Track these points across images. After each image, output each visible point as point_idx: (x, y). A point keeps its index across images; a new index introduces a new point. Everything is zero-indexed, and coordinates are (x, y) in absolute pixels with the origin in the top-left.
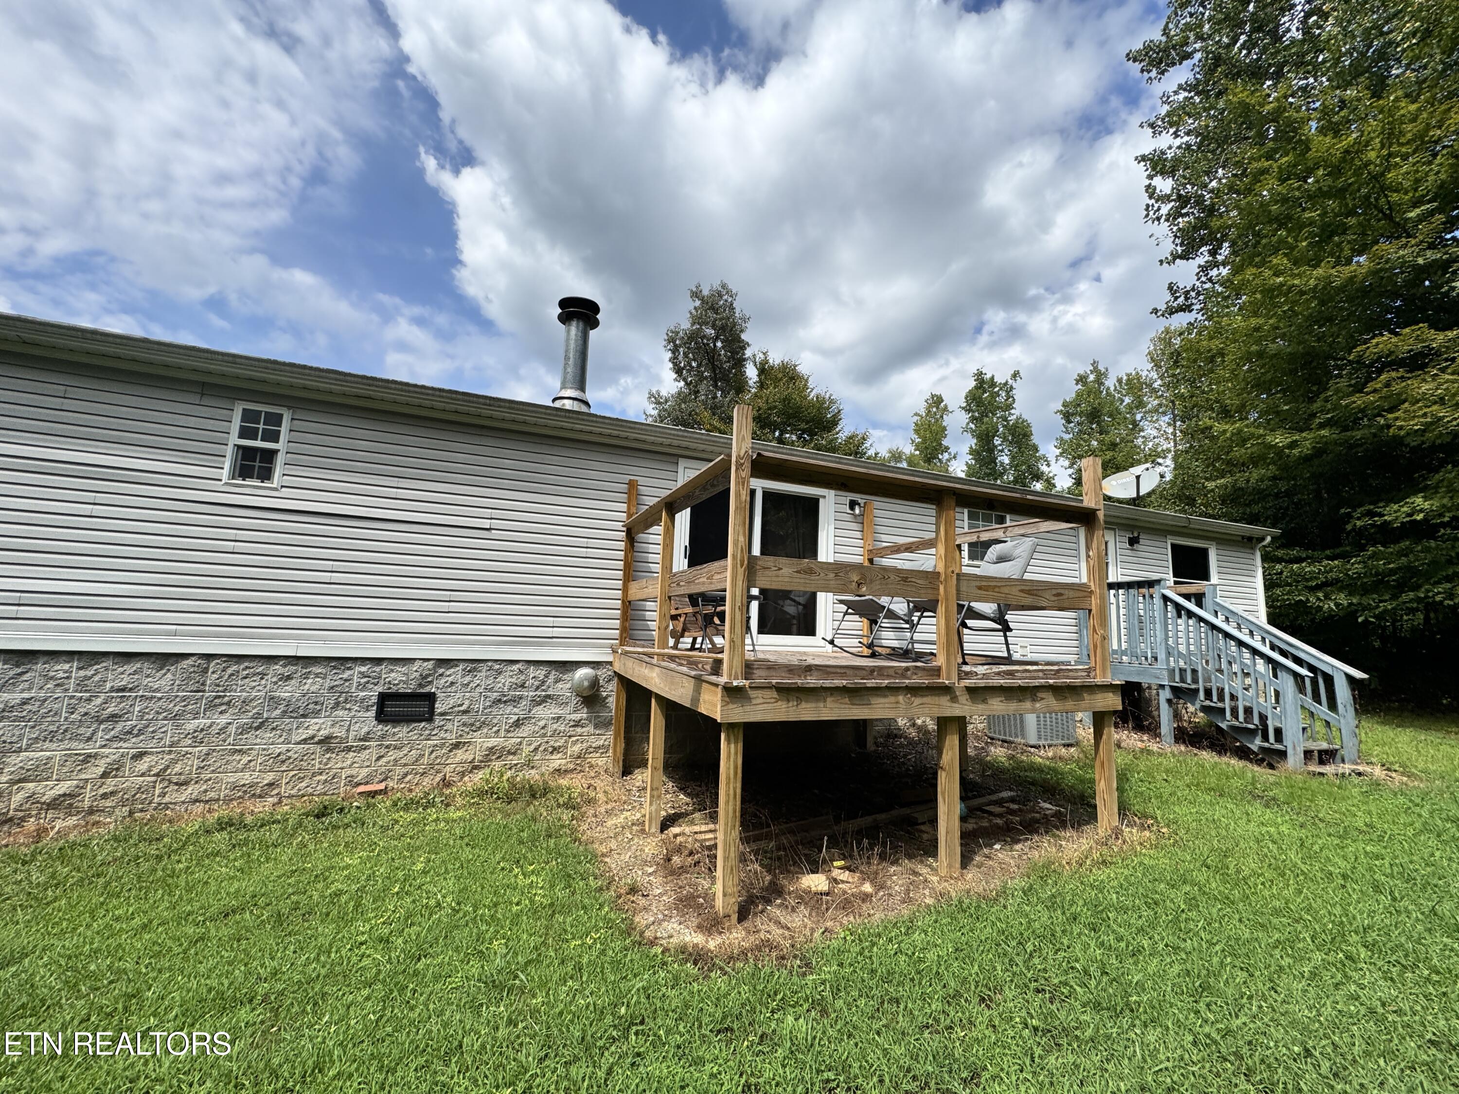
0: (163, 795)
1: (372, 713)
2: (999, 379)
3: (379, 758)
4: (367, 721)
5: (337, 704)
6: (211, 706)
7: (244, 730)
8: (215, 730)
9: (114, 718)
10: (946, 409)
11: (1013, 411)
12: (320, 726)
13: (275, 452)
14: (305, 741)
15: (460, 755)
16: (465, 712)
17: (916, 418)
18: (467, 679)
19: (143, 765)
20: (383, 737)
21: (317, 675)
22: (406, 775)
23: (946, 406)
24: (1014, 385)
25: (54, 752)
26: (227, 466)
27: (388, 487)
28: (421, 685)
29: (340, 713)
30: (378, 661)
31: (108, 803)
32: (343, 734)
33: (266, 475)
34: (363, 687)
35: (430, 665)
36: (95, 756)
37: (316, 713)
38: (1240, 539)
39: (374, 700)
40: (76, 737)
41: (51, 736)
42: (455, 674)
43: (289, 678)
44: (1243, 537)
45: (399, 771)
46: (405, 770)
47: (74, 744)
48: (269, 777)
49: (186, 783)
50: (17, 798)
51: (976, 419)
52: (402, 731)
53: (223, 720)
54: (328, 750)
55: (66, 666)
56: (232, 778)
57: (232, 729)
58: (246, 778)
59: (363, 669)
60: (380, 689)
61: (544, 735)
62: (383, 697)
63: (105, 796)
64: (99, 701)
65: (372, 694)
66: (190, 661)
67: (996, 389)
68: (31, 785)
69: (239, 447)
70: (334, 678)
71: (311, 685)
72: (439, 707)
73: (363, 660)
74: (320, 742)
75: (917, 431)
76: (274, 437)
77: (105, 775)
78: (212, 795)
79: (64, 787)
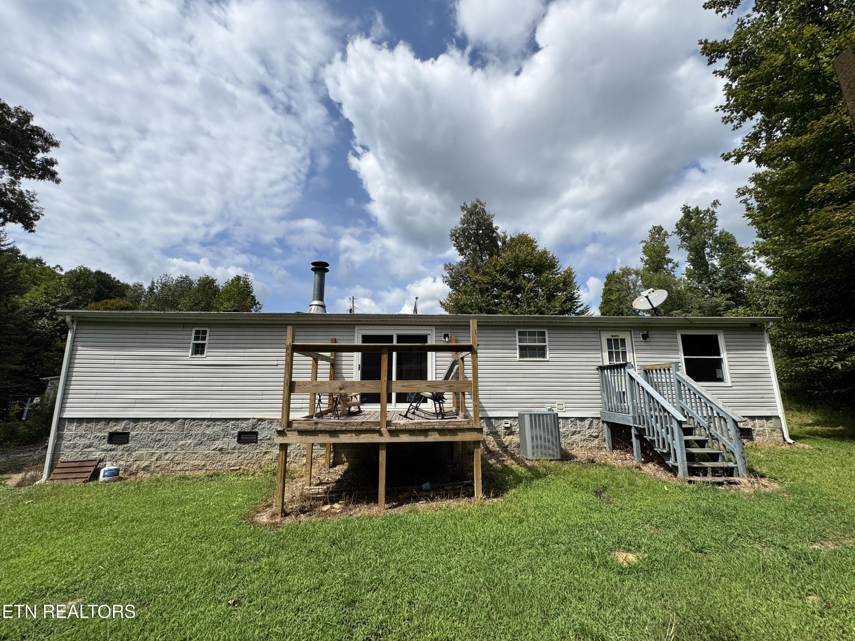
0: (173, 467)
1: (236, 439)
2: (702, 208)
3: (239, 457)
4: (234, 442)
5: (224, 436)
6: (186, 436)
7: (196, 445)
8: (187, 445)
9: (159, 440)
10: (666, 234)
11: (716, 229)
12: (218, 444)
13: (205, 344)
14: (214, 450)
15: (268, 457)
16: (269, 439)
17: (643, 245)
18: (269, 426)
19: (167, 457)
20: (240, 449)
21: (218, 425)
22: (248, 464)
23: (666, 232)
24: (715, 210)
25: (143, 451)
26: (190, 351)
27: (241, 352)
28: (253, 429)
29: (226, 439)
30: (237, 419)
31: (158, 469)
32: (226, 447)
33: (202, 353)
34: (233, 429)
35: (255, 420)
36: (154, 453)
37: (218, 439)
38: (749, 325)
39: (237, 434)
40: (149, 447)
41: (143, 446)
42: (265, 424)
43: (209, 426)
44: (751, 324)
45: (246, 462)
46: (248, 462)
47: (149, 449)
48: (203, 463)
49: (179, 464)
50: (135, 466)
51: (687, 238)
52: (246, 446)
53: (189, 441)
54: (222, 453)
55: (147, 423)
56: (192, 462)
57: (192, 444)
58: (196, 462)
59: (233, 422)
60: (239, 430)
61: (299, 449)
62: (240, 434)
63: (157, 467)
64: (155, 435)
65: (236, 432)
66: (179, 421)
67: (701, 216)
68: (138, 462)
69: (194, 344)
70: (223, 426)
71: (216, 429)
72: (259, 437)
73: (233, 419)
74: (219, 450)
75: (645, 252)
76: (204, 339)
77: (157, 460)
78: (186, 468)
79: (146, 463)
